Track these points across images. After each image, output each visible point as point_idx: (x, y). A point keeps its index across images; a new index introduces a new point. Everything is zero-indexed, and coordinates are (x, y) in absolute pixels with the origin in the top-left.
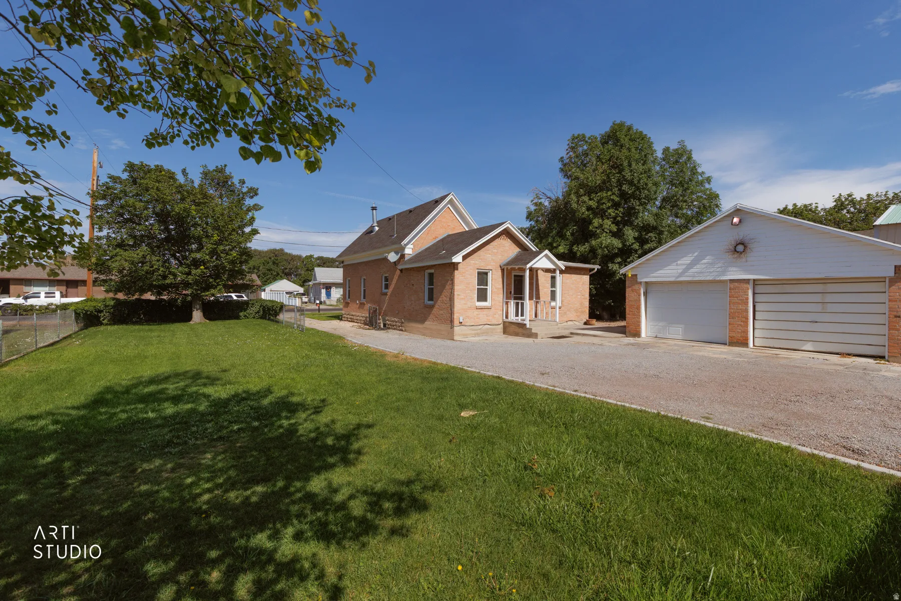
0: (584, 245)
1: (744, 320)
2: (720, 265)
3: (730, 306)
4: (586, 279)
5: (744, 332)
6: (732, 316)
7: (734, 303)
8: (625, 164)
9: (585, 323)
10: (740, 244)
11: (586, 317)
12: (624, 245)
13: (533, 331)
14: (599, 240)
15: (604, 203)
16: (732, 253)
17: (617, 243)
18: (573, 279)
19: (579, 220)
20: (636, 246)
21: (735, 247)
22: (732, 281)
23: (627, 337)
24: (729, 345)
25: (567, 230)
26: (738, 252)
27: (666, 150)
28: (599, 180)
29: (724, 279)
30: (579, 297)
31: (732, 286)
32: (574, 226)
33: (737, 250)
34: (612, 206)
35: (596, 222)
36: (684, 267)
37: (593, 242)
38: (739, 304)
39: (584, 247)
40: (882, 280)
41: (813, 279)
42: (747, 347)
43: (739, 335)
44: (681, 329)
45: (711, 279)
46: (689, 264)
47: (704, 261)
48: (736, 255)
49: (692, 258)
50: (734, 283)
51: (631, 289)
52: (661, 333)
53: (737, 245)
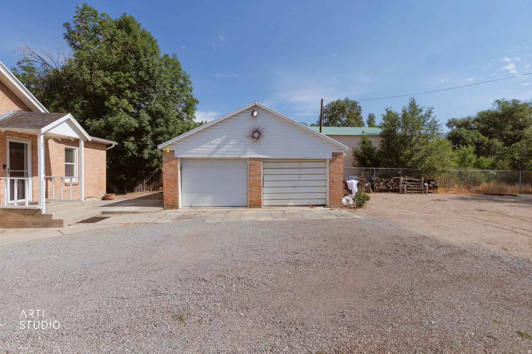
0: (99, 120)
1: (259, 187)
2: (242, 147)
3: (249, 178)
4: (103, 154)
5: (259, 197)
6: (251, 185)
7: (252, 176)
8: (142, 52)
9: (104, 199)
10: (256, 131)
11: (103, 192)
12: (140, 126)
13: (54, 218)
14: (116, 118)
15: (121, 83)
16: (251, 138)
17: (134, 123)
18: (90, 153)
19: (90, 94)
20: (149, 128)
21: (253, 133)
22: (251, 159)
23: (164, 209)
24: (249, 208)
25: (75, 103)
26: (255, 138)
27: (166, 56)
28: (115, 59)
29: (243, 157)
30: (97, 172)
31: (251, 163)
32: (84, 100)
33: (254, 136)
34: (129, 88)
35: (113, 99)
36: (215, 146)
37: (110, 119)
38: (255, 176)
39: (99, 122)
40: (324, 161)
41: (295, 159)
42: (261, 208)
43: (256, 199)
44: (212, 198)
45: (236, 157)
46: (220, 144)
47: (231, 143)
48: (254, 140)
49: (222, 139)
50: (252, 160)
51: (169, 164)
52: (195, 203)
53: (254, 132)
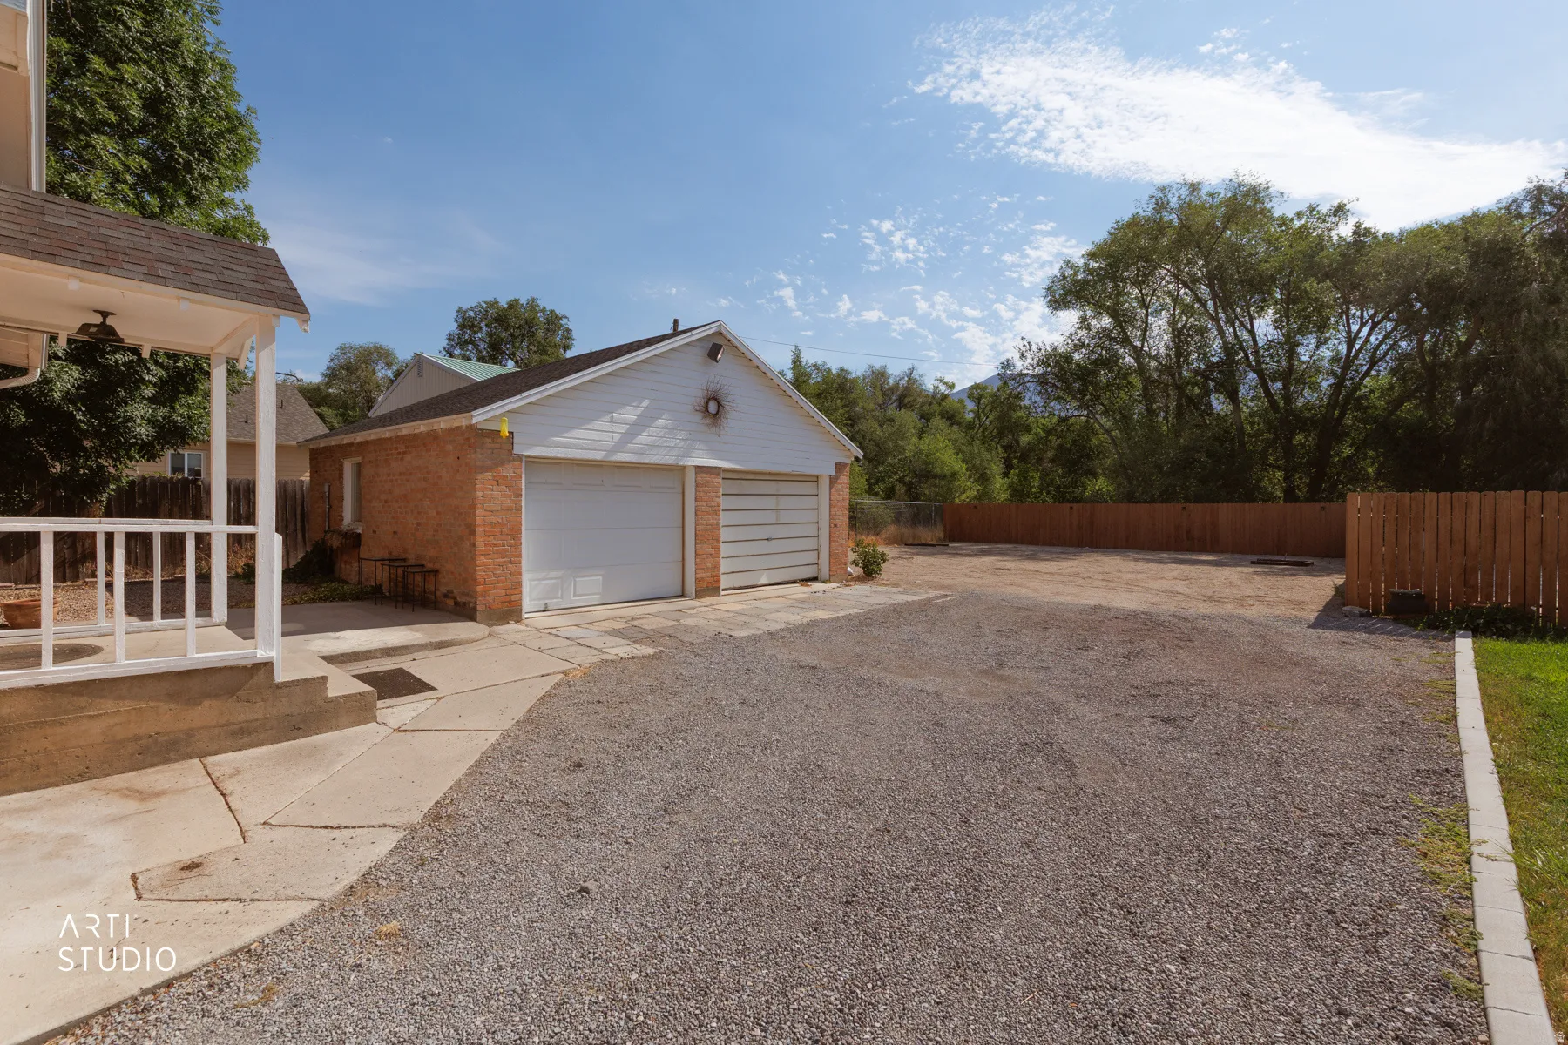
1: (715, 543)
2: (683, 435)
3: (696, 520)
5: (716, 566)
6: (699, 538)
7: (703, 513)
10: (713, 398)
16: (701, 415)
21: (707, 403)
22: (700, 469)
24: (697, 597)
26: (711, 415)
31: (700, 481)
33: (709, 410)
38: (708, 513)
40: (816, 479)
41: (770, 474)
42: (719, 595)
43: (709, 574)
44: (600, 578)
45: (670, 462)
46: (634, 424)
47: (661, 422)
48: (708, 421)
49: (640, 410)
50: (702, 472)
51: (494, 476)
52: (557, 598)
53: (709, 399)
